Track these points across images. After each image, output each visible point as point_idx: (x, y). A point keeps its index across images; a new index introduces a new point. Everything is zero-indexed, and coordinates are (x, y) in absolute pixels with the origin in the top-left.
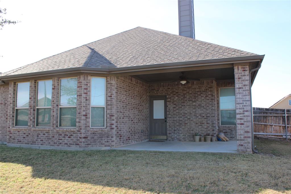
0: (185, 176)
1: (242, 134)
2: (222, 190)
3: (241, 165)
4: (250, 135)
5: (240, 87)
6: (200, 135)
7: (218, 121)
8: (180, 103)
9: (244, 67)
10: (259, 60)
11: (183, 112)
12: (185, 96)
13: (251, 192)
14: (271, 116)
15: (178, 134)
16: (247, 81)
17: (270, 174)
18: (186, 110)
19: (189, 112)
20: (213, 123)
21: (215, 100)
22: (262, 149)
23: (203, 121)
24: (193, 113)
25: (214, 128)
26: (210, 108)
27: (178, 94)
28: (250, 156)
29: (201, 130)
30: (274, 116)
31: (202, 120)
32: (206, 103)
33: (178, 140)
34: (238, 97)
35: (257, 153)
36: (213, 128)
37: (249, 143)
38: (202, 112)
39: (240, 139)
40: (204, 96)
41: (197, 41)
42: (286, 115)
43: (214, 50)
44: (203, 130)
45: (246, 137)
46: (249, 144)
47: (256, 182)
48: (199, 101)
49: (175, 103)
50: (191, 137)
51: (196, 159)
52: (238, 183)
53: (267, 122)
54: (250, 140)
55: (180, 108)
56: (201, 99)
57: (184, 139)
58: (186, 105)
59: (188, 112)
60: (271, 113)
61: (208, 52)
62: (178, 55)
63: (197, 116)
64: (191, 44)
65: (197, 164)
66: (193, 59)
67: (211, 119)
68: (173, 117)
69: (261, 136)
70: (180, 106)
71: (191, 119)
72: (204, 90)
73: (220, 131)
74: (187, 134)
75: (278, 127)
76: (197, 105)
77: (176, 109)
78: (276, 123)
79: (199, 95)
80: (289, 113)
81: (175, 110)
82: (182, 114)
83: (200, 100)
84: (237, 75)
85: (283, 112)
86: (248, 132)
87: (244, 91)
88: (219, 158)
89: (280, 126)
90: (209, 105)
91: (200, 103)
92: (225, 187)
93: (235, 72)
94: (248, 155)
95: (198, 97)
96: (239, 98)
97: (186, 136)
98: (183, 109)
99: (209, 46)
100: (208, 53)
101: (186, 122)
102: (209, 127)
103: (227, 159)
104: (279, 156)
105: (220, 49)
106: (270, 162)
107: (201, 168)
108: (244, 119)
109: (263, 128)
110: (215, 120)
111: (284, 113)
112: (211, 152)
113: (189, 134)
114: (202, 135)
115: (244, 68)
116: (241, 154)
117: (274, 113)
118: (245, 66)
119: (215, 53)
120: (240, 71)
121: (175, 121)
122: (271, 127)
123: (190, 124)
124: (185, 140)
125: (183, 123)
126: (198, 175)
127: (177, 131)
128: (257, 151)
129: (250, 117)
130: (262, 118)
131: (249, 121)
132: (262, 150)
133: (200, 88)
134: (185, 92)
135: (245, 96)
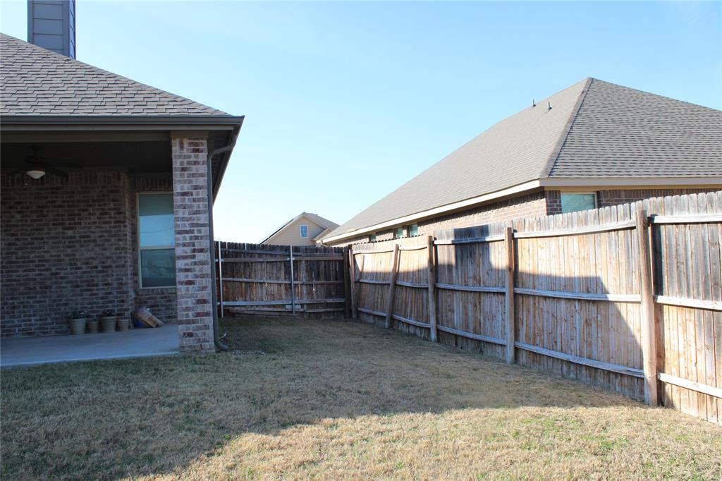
0: (33, 434)
1: (189, 307)
2: (134, 457)
3: (186, 385)
4: (209, 308)
5: (186, 190)
6: (88, 317)
7: (135, 278)
8: (27, 230)
9: (196, 141)
10: (232, 128)
11: (39, 257)
12: (42, 211)
13: (206, 447)
14: (262, 262)
15: (25, 316)
16: (203, 176)
17: (252, 398)
18: (46, 249)
19: (55, 256)
20: (122, 284)
21: (127, 224)
22: (238, 340)
23: (96, 279)
24: (67, 258)
25: (125, 295)
26: (112, 245)
27: (22, 208)
28: (209, 359)
29: (89, 304)
30: (267, 262)
31: (91, 277)
32: (102, 232)
33: (23, 334)
34: (180, 215)
35: (225, 350)
36: (123, 297)
37: (206, 327)
38: (92, 256)
39: (184, 319)
40: (98, 213)
41: (79, 63)
42: (293, 259)
43: (123, 92)
44: (96, 303)
45: (200, 313)
46: (207, 331)
47: (220, 421)
48: (83, 225)
49: (12, 232)
50: (62, 323)
51: (71, 381)
52: (177, 431)
53: (253, 275)
54: (209, 321)
55: (29, 246)
56: (88, 221)
57: (41, 328)
58: (48, 236)
59: (52, 256)
60: (260, 255)
61: (105, 96)
62: (17, 96)
63: (79, 266)
64: (60, 71)
65: (71, 394)
66: (61, 111)
67: (115, 274)
68: (8, 272)
69: (239, 308)
70: (29, 240)
71: (62, 275)
72: (95, 198)
73: (140, 303)
74: (48, 315)
75: (276, 286)
76: (77, 236)
77: (16, 249)
78: (270, 277)
79: (83, 210)
80: (299, 254)
81: (13, 250)
82: (35, 261)
83: (85, 223)
84: (179, 161)
85: (286, 251)
86: (204, 302)
87: (194, 200)
88: (131, 372)
89: (280, 284)
90: (110, 236)
91: (86, 230)
92: (143, 447)
93: (173, 154)
94: (205, 358)
95: (80, 215)
96: (183, 219)
97: (49, 321)
98: (36, 248)
99: (109, 81)
100: (105, 100)
101: (48, 283)
102: (110, 293)
103: (153, 372)
104: (274, 352)
105: (139, 92)
106: (253, 369)
107: (82, 404)
108: (195, 271)
109: (244, 290)
110: (127, 275)
111: (287, 253)
112: (114, 359)
113: (55, 314)
114: (93, 317)
115: (196, 145)
116: (189, 357)
117: (266, 254)
118: (198, 139)
119: (123, 100)
120: (185, 150)
121: (14, 280)
122: (262, 287)
123: (57, 288)
124: (45, 333)
125: (38, 287)
126: (73, 424)
127: (22, 310)
128: (226, 347)
129: (208, 264)
130: (242, 266)
131: (207, 274)
132: (239, 342)
133: (85, 193)
134: (44, 201)
135: (197, 214)
